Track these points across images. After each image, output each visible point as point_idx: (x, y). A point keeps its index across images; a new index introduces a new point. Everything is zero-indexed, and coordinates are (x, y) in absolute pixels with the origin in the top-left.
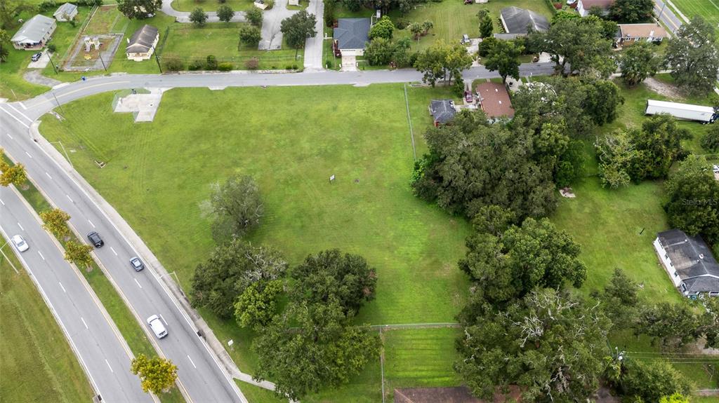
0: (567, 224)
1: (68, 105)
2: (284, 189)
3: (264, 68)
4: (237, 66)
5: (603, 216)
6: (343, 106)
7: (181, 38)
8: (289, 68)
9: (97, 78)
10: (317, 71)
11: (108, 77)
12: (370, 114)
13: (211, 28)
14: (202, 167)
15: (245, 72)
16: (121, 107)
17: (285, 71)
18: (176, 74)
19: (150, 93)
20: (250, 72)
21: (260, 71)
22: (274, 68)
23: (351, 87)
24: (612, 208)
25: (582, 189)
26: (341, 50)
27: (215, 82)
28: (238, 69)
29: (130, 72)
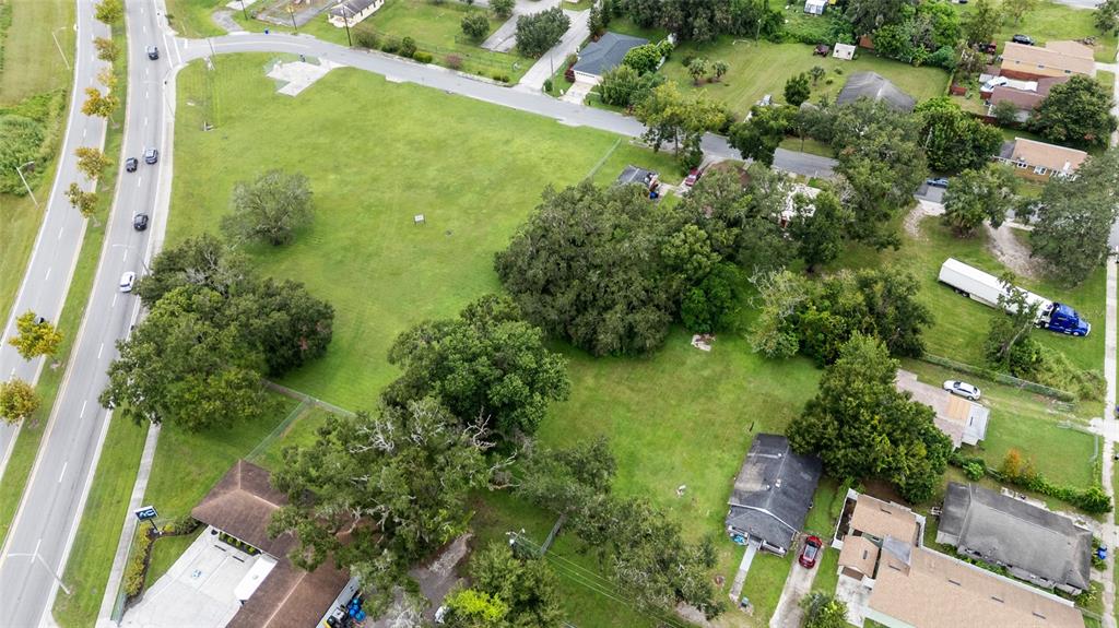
0: (658, 379)
1: (228, 56)
2: (359, 214)
3: (469, 71)
4: (437, 60)
5: (720, 389)
6: (519, 142)
7: (406, 12)
8: (497, 79)
9: (282, 34)
10: (529, 92)
11: (293, 37)
12: (543, 163)
13: (448, 8)
14: (300, 162)
15: (444, 69)
16: (276, 72)
17: (491, 80)
18: (365, 52)
19: (319, 64)
20: (448, 70)
21: (461, 73)
22: (479, 73)
23: (554, 122)
24: (745, 384)
25: (730, 346)
26: (575, 72)
27: (398, 71)
28: (437, 64)
29: (318, 37)
